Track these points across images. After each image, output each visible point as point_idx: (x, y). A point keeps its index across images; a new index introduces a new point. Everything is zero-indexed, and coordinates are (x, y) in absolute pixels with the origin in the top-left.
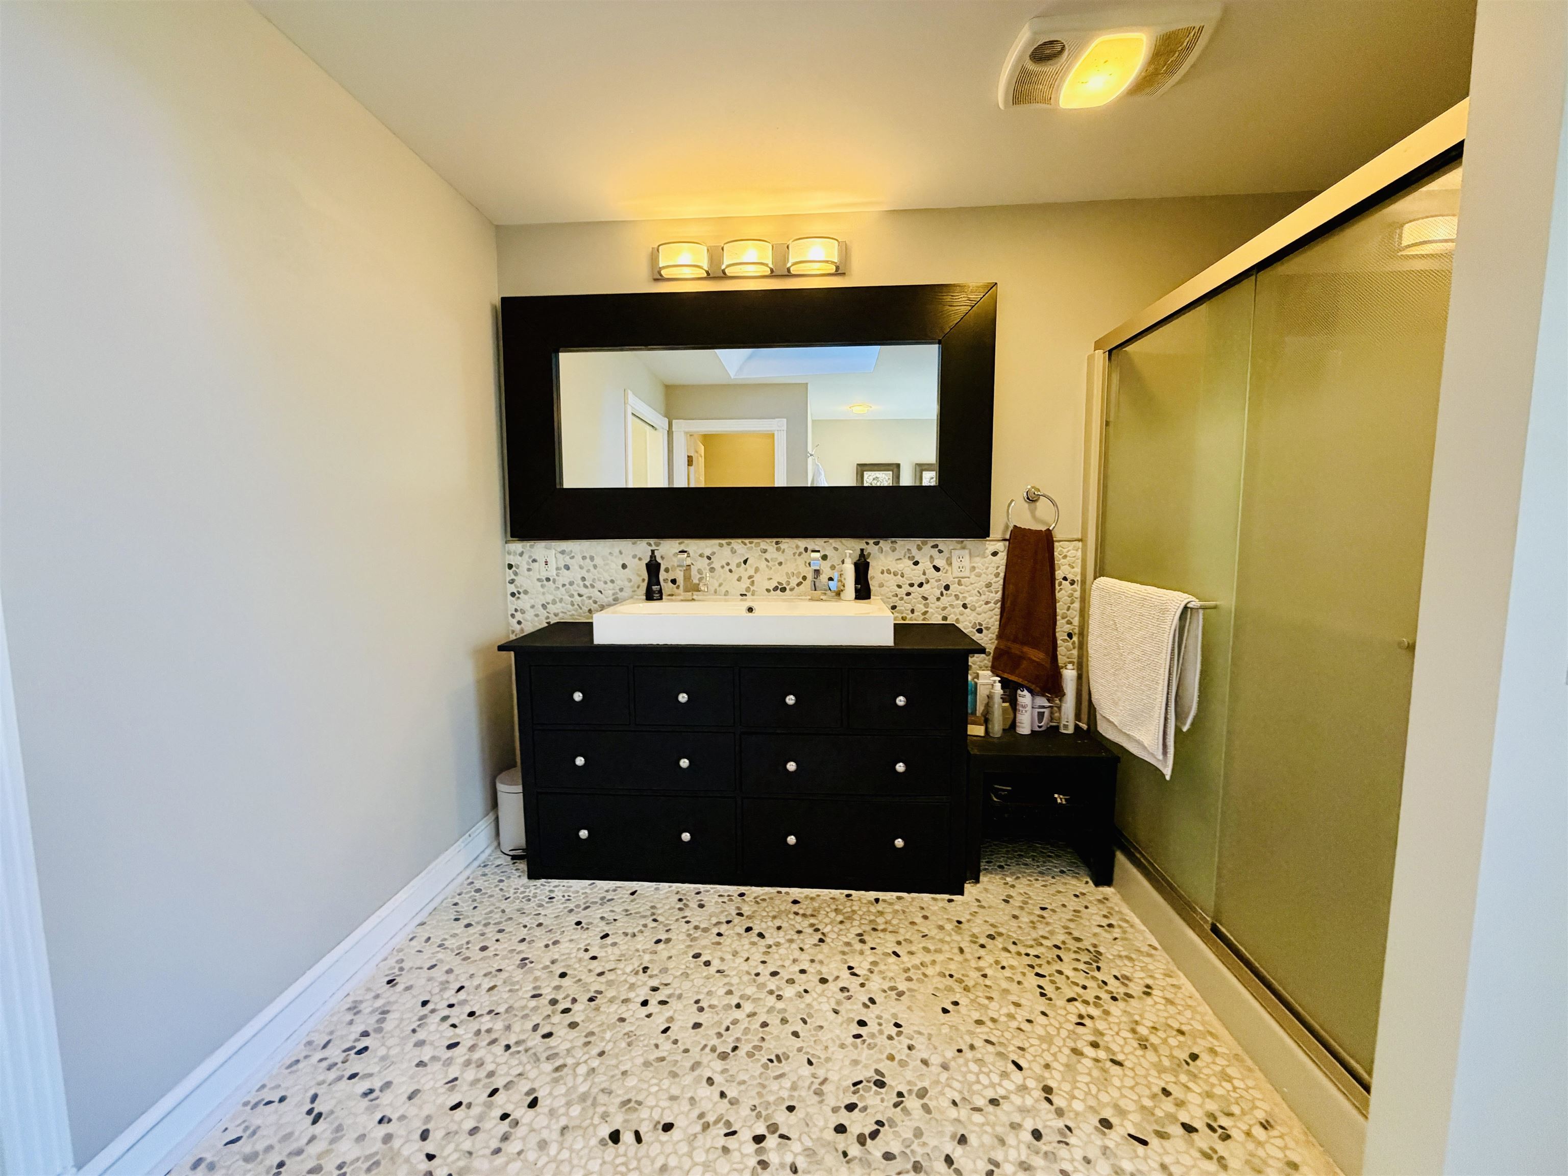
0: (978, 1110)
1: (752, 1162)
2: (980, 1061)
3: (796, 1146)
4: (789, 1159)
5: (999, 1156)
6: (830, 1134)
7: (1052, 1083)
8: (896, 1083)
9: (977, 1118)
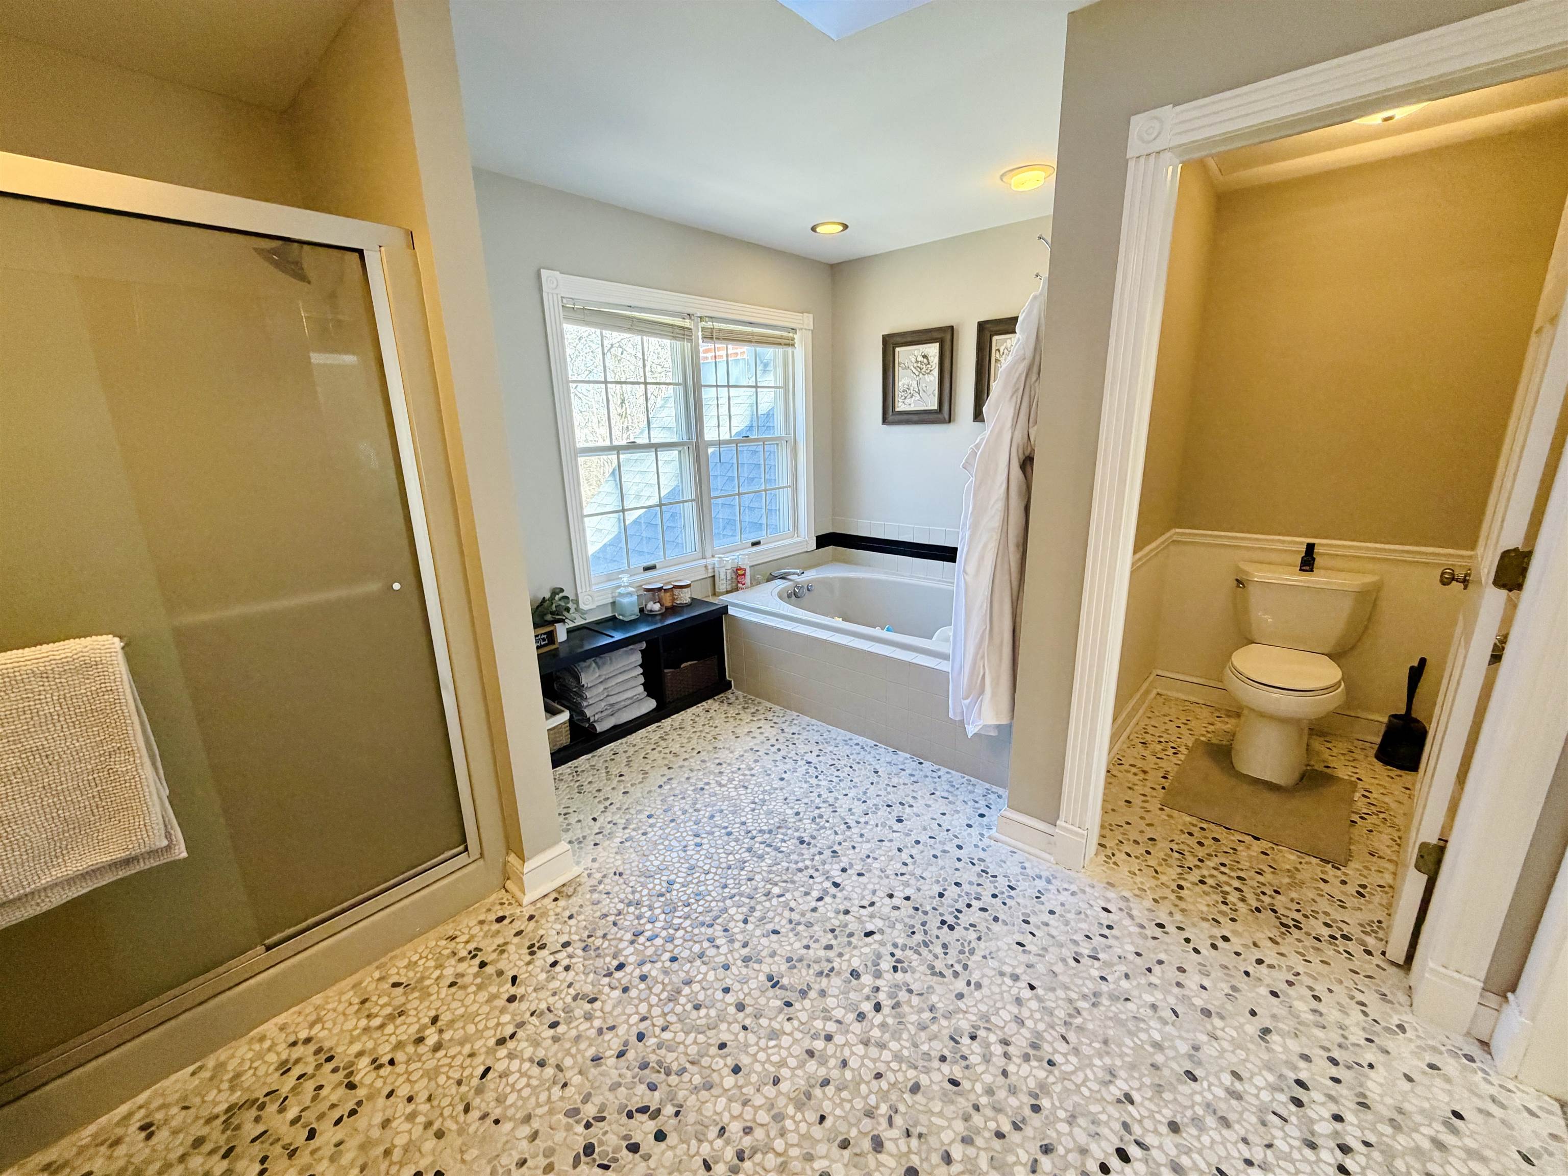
0: (559, 1067)
2: (500, 1100)
7: (492, 1042)
8: (579, 1137)
9: (568, 1062)
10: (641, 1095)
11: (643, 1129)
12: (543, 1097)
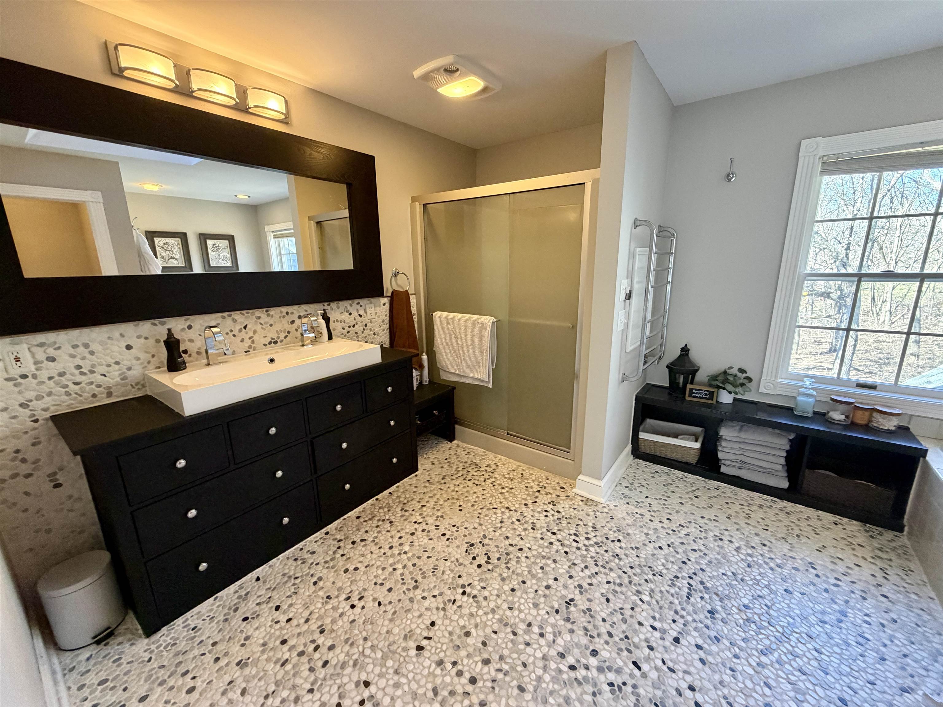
0: (501, 527)
1: (471, 600)
2: (486, 516)
3: (476, 583)
4: (479, 588)
5: (518, 533)
6: (479, 571)
7: (507, 506)
8: (475, 540)
9: (503, 529)
10: (494, 556)
11: (482, 560)
12: (489, 526)
